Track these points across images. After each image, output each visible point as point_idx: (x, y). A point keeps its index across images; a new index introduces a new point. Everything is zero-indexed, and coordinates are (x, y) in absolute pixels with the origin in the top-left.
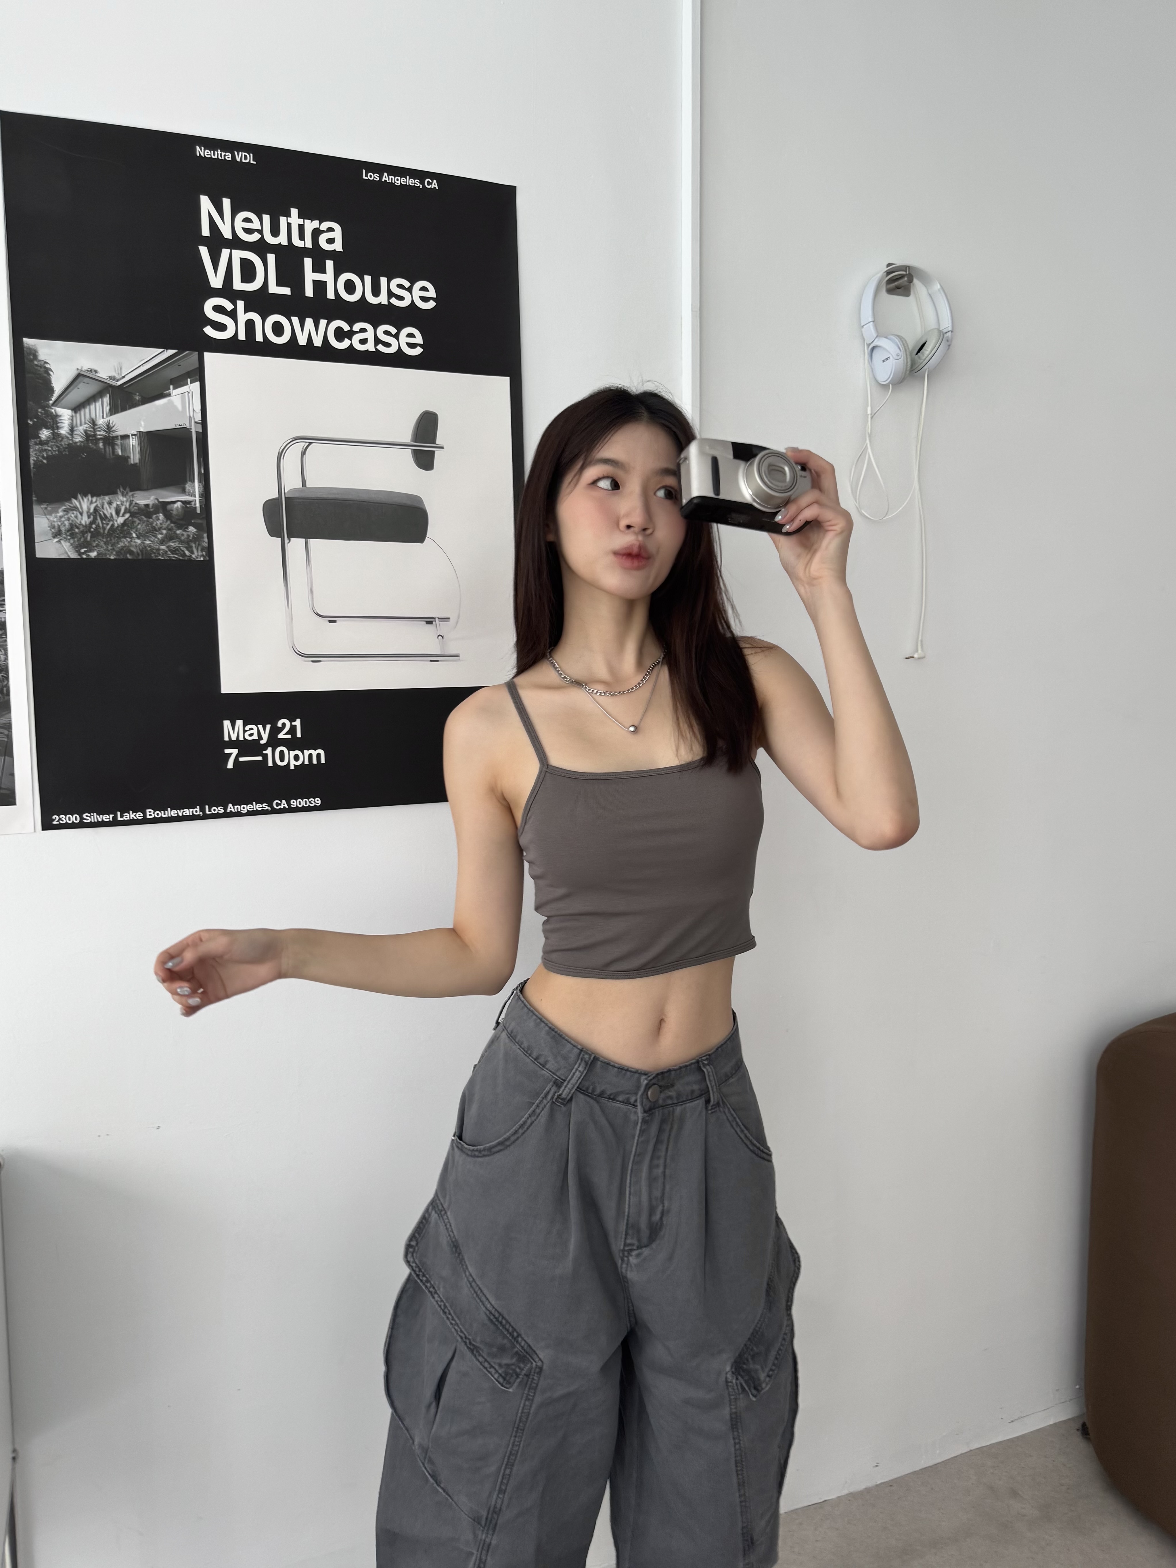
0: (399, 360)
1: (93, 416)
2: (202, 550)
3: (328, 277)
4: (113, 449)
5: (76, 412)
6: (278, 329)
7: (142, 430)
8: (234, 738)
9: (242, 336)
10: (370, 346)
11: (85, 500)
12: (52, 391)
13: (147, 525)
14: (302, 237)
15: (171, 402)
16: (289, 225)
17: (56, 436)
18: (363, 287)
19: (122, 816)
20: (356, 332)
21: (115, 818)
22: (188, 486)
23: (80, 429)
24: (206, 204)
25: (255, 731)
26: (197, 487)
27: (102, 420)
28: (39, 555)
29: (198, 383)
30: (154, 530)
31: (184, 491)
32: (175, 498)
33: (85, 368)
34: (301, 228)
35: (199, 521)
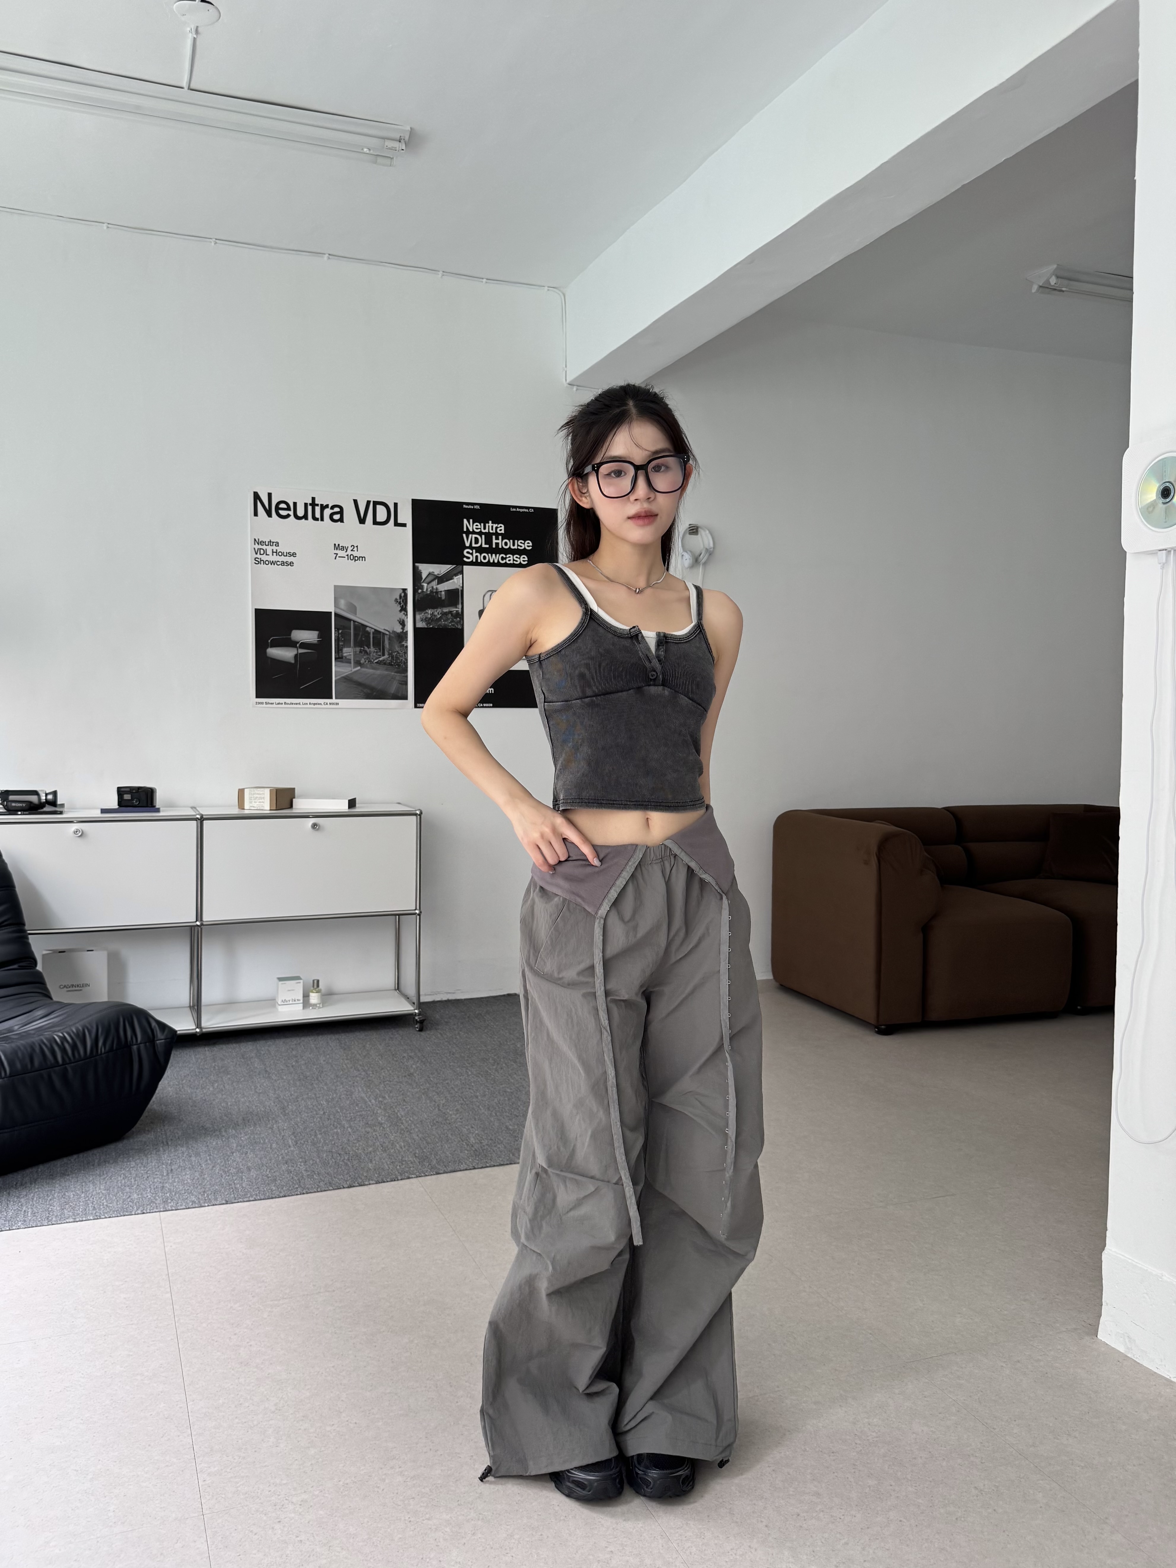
1: (433, 585)
2: (461, 625)
3: (499, 541)
4: (438, 595)
5: (428, 585)
6: (485, 558)
7: (446, 589)
9: (474, 560)
10: (511, 562)
11: (430, 610)
12: (422, 578)
13: (446, 618)
14: (492, 530)
15: (454, 581)
16: (489, 526)
17: (423, 592)
18: (510, 544)
20: (507, 558)
22: (458, 606)
23: (429, 590)
24: (465, 521)
26: (460, 606)
27: (435, 586)
28: (417, 626)
29: (462, 575)
30: (448, 619)
31: (456, 608)
32: (454, 610)
33: (431, 572)
35: (460, 617)
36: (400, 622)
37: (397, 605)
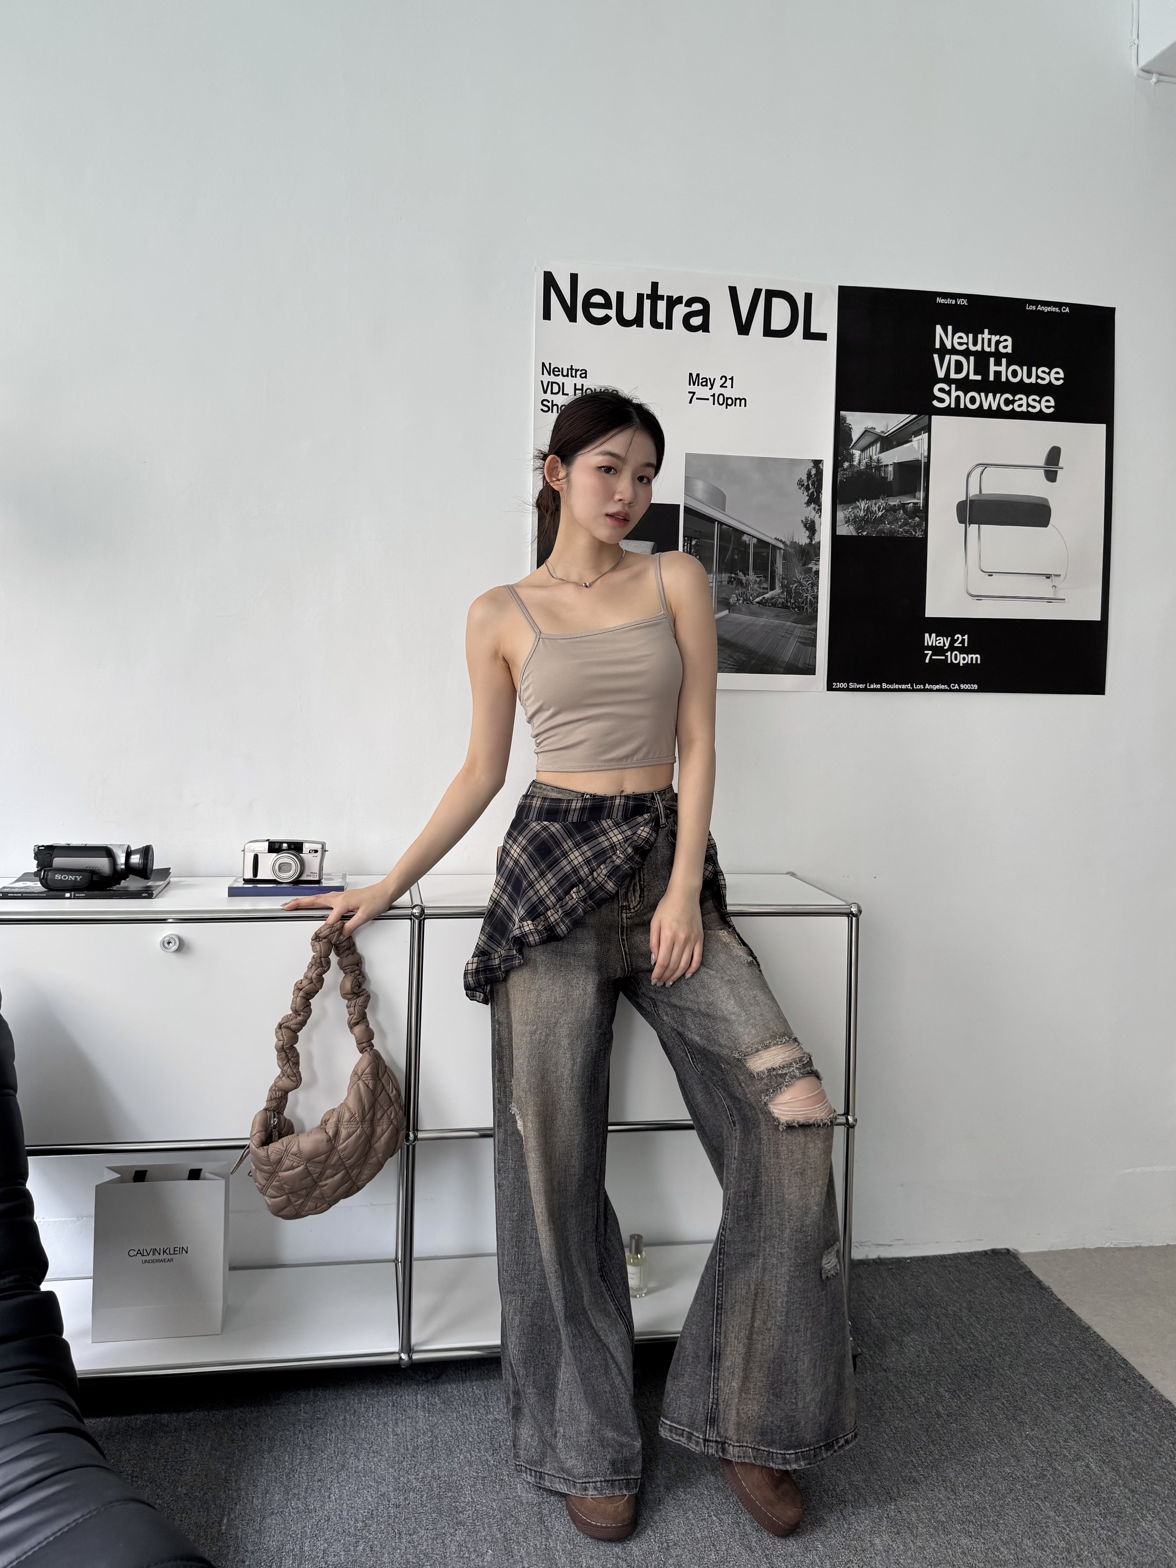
0: (1040, 416)
1: (871, 454)
2: (921, 531)
3: (1003, 368)
4: (880, 473)
5: (862, 452)
6: (973, 400)
7: (896, 462)
8: (930, 644)
9: (953, 406)
10: (1024, 409)
11: (863, 502)
12: (852, 440)
13: (894, 517)
14: (989, 346)
15: (912, 445)
16: (983, 339)
17: (851, 466)
18: (1022, 373)
19: (870, 686)
20: (1016, 401)
21: (866, 687)
22: (917, 494)
23: (864, 462)
24: (939, 329)
25: (942, 641)
26: (922, 494)
27: (875, 456)
28: (838, 533)
29: (927, 434)
30: (897, 520)
31: (915, 497)
32: (910, 501)
33: (869, 427)
34: (990, 340)
35: (921, 514)
36: (805, 526)
37: (801, 491)
